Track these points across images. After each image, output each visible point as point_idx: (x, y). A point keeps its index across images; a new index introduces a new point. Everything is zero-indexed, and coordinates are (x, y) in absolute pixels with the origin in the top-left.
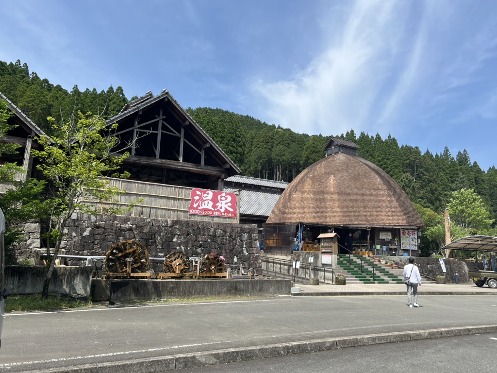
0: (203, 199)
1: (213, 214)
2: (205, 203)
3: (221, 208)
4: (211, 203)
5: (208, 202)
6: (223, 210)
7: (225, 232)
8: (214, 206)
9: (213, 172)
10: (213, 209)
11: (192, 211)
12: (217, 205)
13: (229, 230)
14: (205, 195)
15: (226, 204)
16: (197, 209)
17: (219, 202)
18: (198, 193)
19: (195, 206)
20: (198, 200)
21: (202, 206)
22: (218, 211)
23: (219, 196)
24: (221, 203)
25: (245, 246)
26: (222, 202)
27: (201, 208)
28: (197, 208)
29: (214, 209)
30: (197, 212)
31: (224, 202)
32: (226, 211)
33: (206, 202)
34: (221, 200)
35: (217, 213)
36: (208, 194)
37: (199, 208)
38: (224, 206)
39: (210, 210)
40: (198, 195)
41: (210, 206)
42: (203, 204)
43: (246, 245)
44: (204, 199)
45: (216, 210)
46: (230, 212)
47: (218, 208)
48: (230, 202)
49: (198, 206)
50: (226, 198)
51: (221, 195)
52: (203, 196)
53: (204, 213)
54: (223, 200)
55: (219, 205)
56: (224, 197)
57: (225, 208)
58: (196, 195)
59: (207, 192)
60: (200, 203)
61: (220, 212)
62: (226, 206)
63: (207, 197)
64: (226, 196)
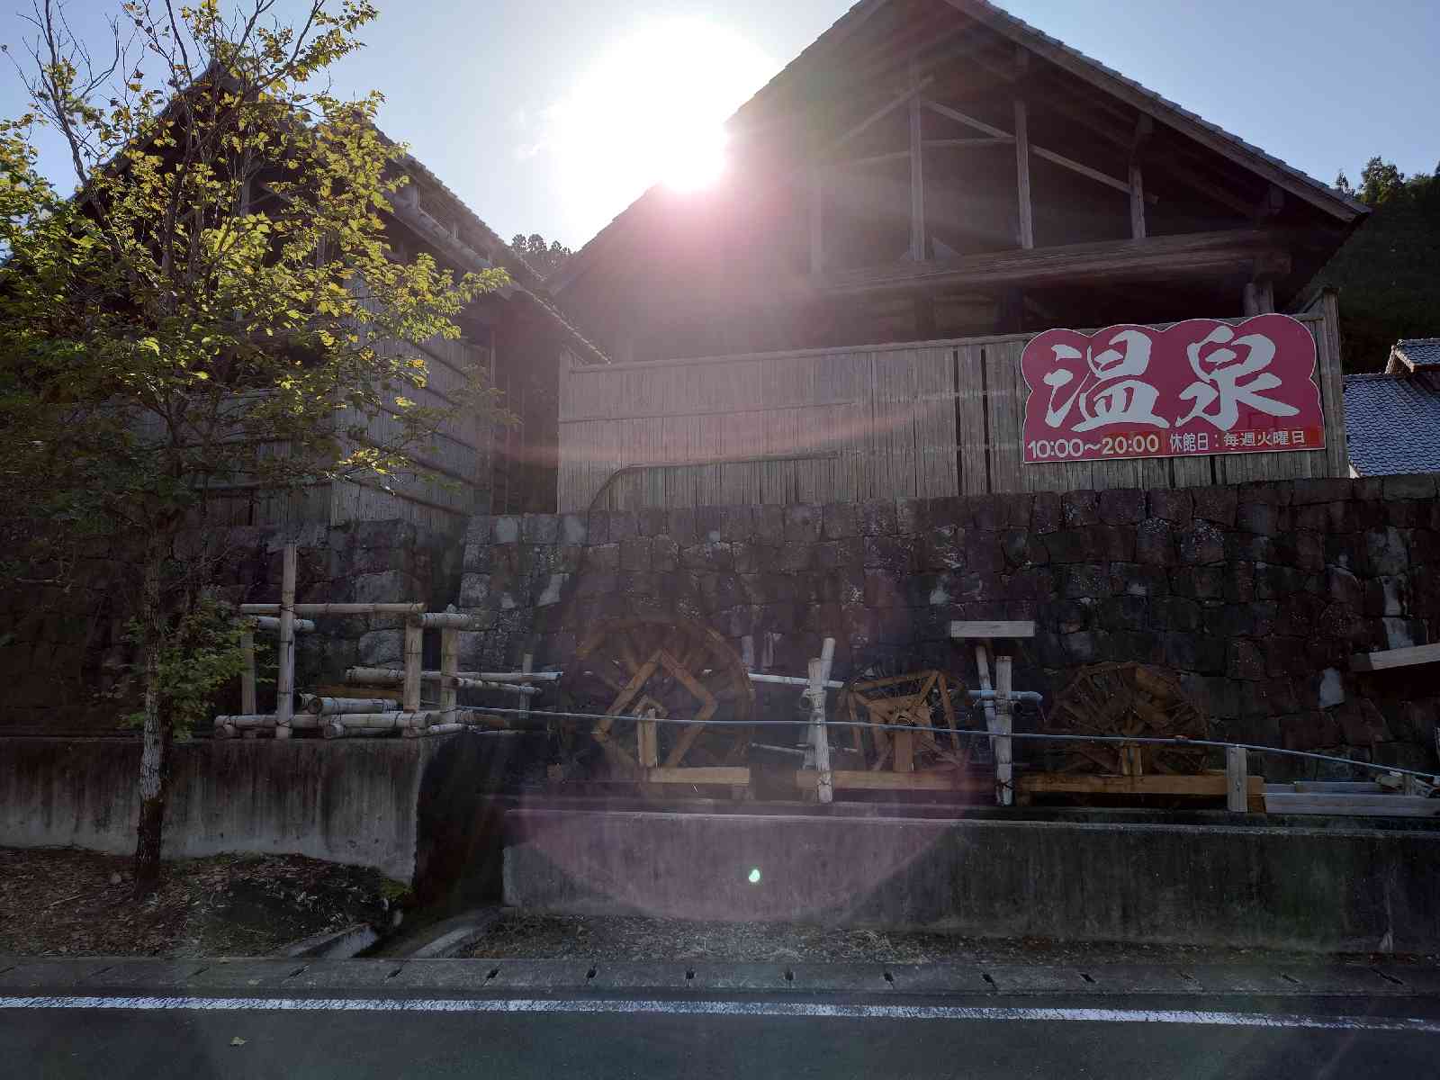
0: (1094, 379)
1: (1165, 446)
2: (1109, 400)
3: (1214, 408)
4: (1147, 394)
5: (1130, 391)
6: (1227, 419)
7: (1237, 531)
8: (1169, 405)
9: (1197, 257)
10: (1162, 423)
11: (1043, 449)
12: (1186, 395)
13: (1263, 521)
14: (1109, 356)
15: (1241, 381)
16: (1070, 436)
17: (1197, 379)
18: (1064, 351)
19: (1054, 419)
20: (1065, 392)
21: (1094, 414)
22: (1198, 425)
23: (1193, 350)
24: (1214, 384)
25: (1393, 606)
26: (1216, 374)
27: (1089, 424)
28: (1065, 430)
29: (1172, 421)
30: (1069, 447)
31: (1225, 377)
32: (1250, 418)
33: (1118, 392)
34: (1208, 368)
35: (1189, 438)
36: (1122, 347)
37: (1079, 428)
38: (1231, 396)
39: (1145, 430)
40: (1067, 364)
41: (1143, 406)
42: (1100, 407)
43: (1400, 596)
44: (1104, 376)
45: (1180, 422)
46: (1276, 423)
47: (1197, 411)
48: (1265, 370)
49: (1074, 417)
50: (1243, 353)
51: (1202, 343)
52: (1097, 365)
53: (1113, 448)
54: (1224, 365)
55: (1199, 393)
56: (1227, 345)
57: (1239, 403)
58: (1056, 365)
59: (1112, 342)
60: (1082, 403)
61: (1212, 429)
62: (1247, 395)
63: (1120, 362)
64: (1234, 339)
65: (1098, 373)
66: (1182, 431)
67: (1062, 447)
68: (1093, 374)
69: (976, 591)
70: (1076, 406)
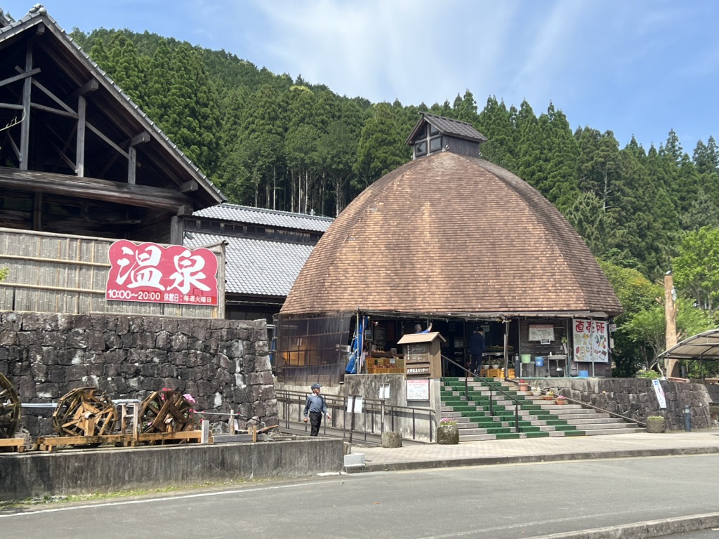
0: (137, 265)
1: (162, 298)
2: (143, 275)
3: (181, 284)
4: (158, 275)
5: (151, 272)
6: (185, 290)
7: (193, 338)
8: (166, 281)
9: (157, 199)
10: (162, 288)
11: (114, 294)
12: (172, 277)
13: (201, 335)
14: (144, 256)
15: (193, 274)
16: (126, 289)
17: (176, 271)
18: (126, 250)
19: (120, 281)
20: (126, 269)
21: (136, 281)
22: (175, 291)
23: (176, 258)
24: (182, 274)
25: (238, 369)
26: (184, 270)
27: (133, 285)
28: (124, 287)
29: (166, 288)
30: (125, 294)
31: (187, 271)
32: (194, 291)
33: (146, 272)
34: (181, 267)
35: (172, 295)
36: (150, 252)
37: (130, 286)
38: (189, 280)
39: (156, 290)
40: (127, 256)
41: (155, 280)
42: (139, 278)
43: (241, 366)
44: (142, 264)
45: (169, 289)
46: (202, 293)
47: (175, 285)
48: (201, 271)
49: (128, 281)
50: (194, 262)
51: (180, 256)
52: (139, 259)
53: (142, 297)
54: (186, 267)
55: (176, 277)
56: (188, 258)
57: (191, 284)
58: (123, 256)
59: (146, 249)
60: (132, 275)
61: (180, 293)
62: (193, 280)
63: (149, 259)
64: (192, 256)
65: (139, 262)
66: (169, 292)
67: (122, 294)
68: (137, 263)
69: (92, 359)
70: (129, 277)
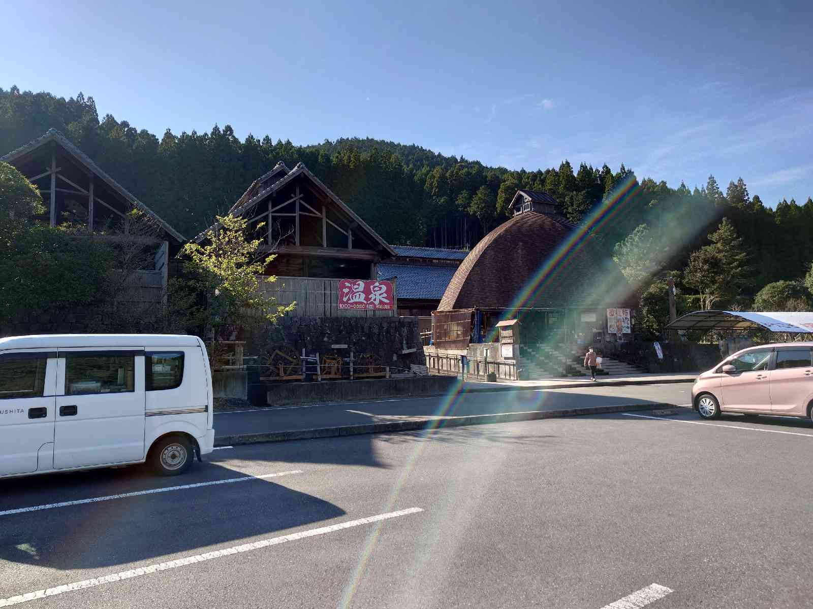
0: (353, 291)
1: (366, 307)
2: (356, 296)
3: (375, 300)
4: (363, 296)
5: (360, 295)
6: (377, 302)
7: (381, 327)
8: (367, 299)
9: (363, 255)
10: (365, 302)
11: (342, 306)
12: (370, 297)
13: (385, 325)
14: (356, 287)
15: (380, 295)
16: (348, 303)
17: (372, 293)
18: (347, 284)
19: (345, 299)
20: (347, 294)
21: (352, 299)
22: (372, 303)
23: (372, 287)
24: (375, 295)
25: (404, 342)
27: (352, 301)
28: (347, 302)
30: (347, 306)
31: (377, 293)
32: (381, 302)
33: (357, 294)
34: (375, 291)
35: (370, 306)
36: (359, 285)
37: (350, 302)
38: (378, 298)
39: (362, 303)
40: (348, 287)
41: (362, 298)
42: (354, 297)
44: (355, 291)
45: (368, 302)
46: (386, 303)
47: (372, 300)
48: (384, 293)
49: (349, 299)
50: (381, 288)
51: (374, 286)
52: (354, 288)
53: (356, 307)
54: (377, 291)
55: (372, 296)
56: (378, 287)
57: (380, 299)
58: (346, 287)
59: (357, 283)
60: (350, 297)
61: (374, 304)
62: (380, 297)
63: (358, 288)
64: (379, 285)
66: (369, 304)
69: (334, 338)
70: (349, 297)
